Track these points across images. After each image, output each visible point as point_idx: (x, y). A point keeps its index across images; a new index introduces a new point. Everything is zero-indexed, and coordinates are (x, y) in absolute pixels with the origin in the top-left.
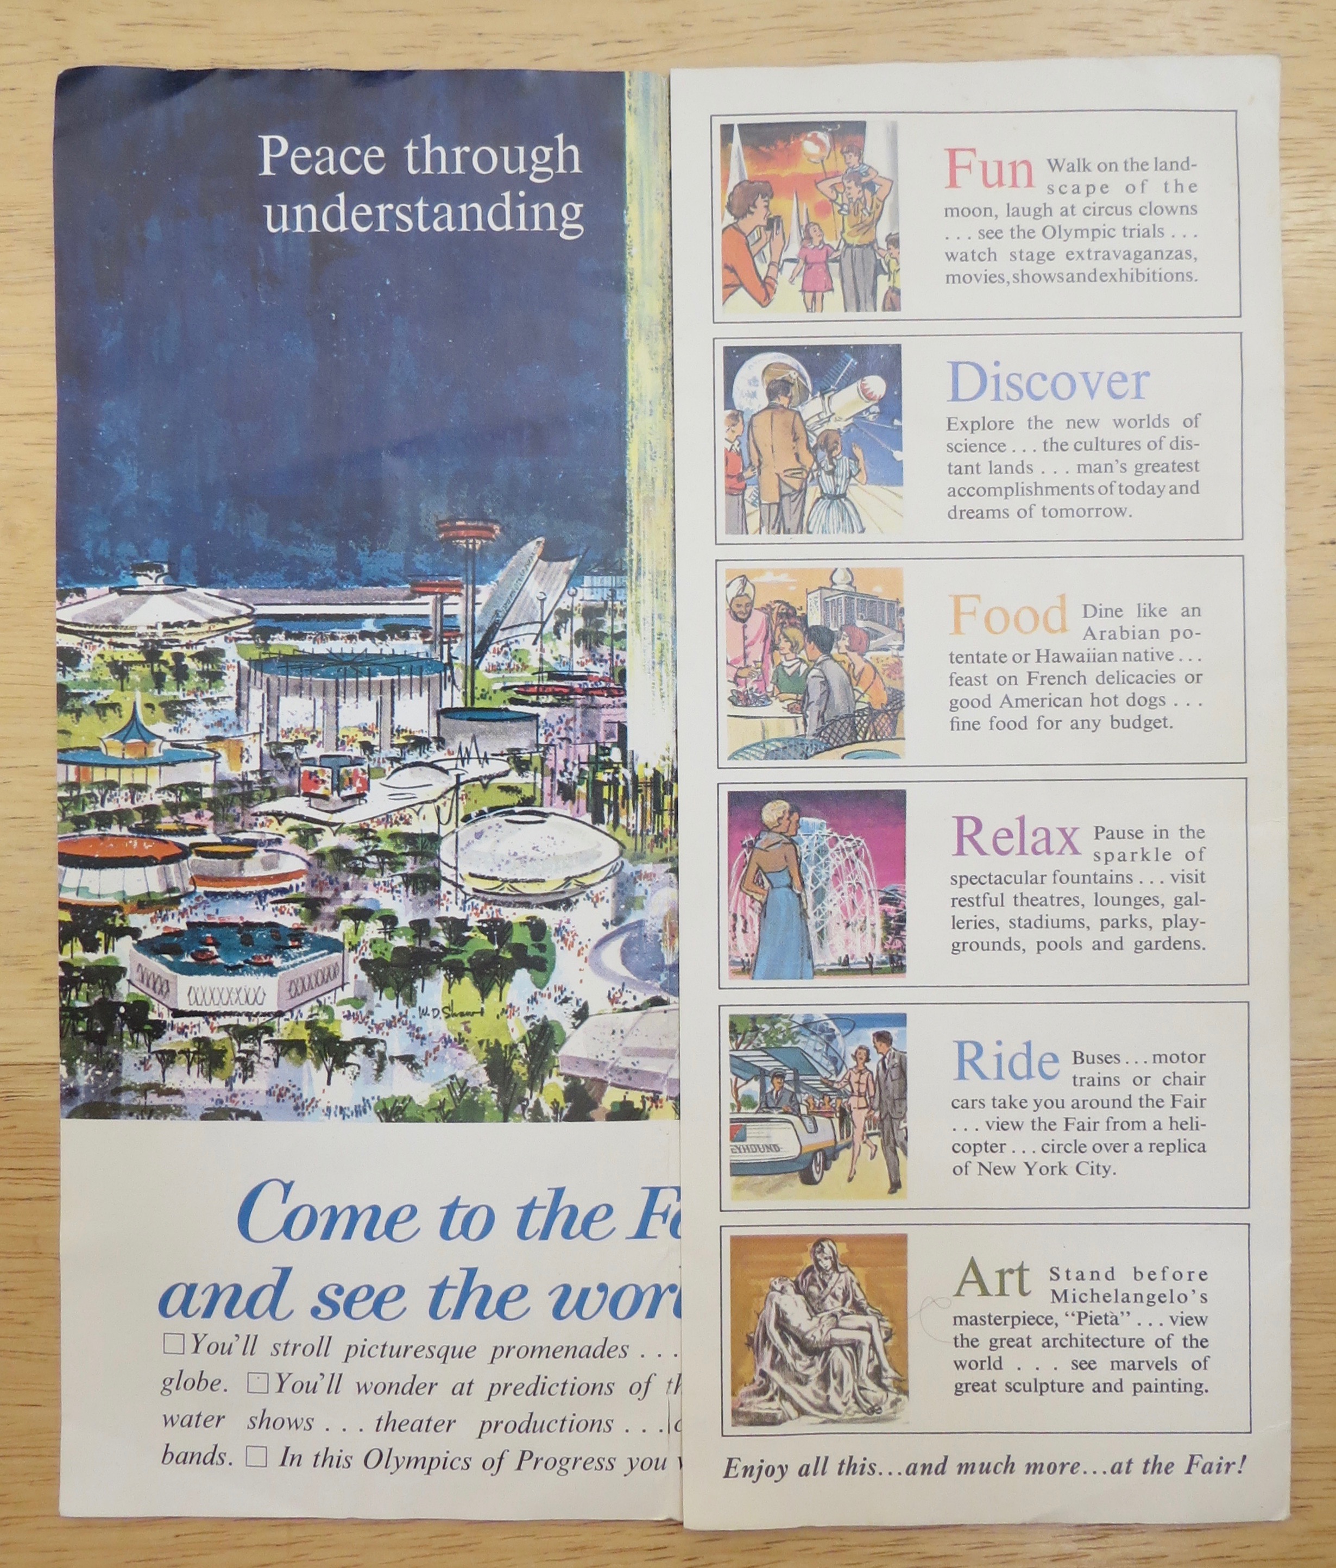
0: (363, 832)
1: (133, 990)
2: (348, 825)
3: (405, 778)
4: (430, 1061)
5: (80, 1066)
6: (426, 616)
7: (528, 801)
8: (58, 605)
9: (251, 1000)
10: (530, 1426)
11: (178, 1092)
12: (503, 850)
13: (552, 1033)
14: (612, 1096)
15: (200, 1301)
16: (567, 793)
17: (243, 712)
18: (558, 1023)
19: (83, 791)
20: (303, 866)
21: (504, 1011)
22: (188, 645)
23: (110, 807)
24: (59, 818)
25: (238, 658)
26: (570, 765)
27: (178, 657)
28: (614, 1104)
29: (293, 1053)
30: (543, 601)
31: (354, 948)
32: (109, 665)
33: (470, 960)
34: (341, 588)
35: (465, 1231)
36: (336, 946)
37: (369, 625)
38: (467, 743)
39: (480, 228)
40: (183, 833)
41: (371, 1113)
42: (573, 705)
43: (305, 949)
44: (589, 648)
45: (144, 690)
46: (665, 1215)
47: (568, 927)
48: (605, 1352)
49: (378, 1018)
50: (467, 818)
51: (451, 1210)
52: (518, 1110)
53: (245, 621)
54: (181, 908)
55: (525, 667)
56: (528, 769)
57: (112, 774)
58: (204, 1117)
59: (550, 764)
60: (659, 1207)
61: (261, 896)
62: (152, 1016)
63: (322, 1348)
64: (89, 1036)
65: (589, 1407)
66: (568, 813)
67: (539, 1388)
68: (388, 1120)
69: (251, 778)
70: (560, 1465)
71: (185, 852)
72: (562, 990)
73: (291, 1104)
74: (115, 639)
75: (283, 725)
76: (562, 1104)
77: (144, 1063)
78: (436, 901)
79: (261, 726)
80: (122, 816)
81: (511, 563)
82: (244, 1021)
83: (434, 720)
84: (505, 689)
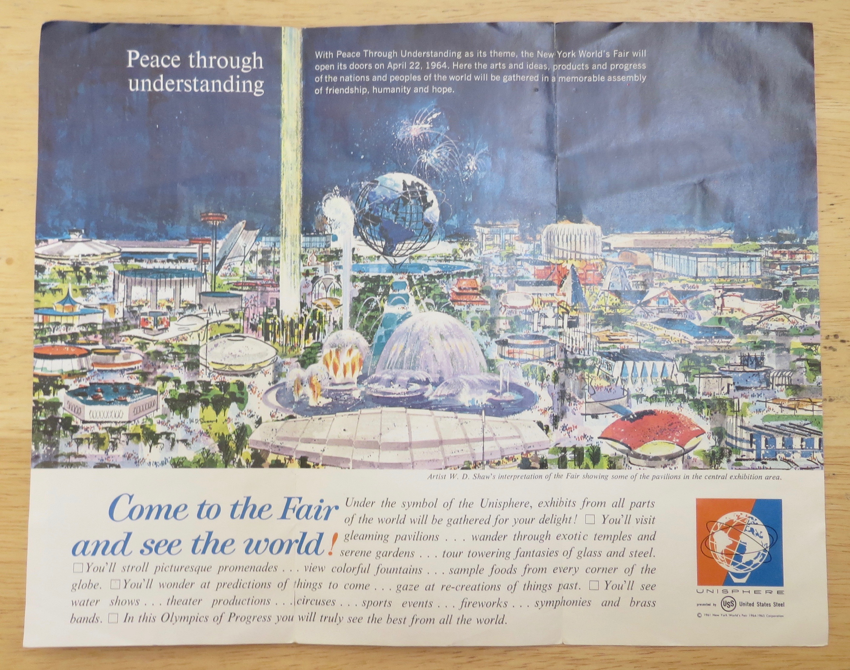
0: (167, 344)
1: (65, 412)
2: (160, 341)
3: (185, 321)
4: (194, 442)
5: (41, 445)
6: (195, 253)
7: (237, 331)
8: (35, 246)
9: (117, 416)
10: (235, 602)
11: (84, 456)
12: (226, 352)
13: (246, 430)
14: (271, 458)
15: (91, 548)
16: (254, 328)
17: (116, 293)
18: (249, 426)
19: (45, 326)
20: (141, 358)
21: (226, 420)
22: (92, 264)
23: (57, 333)
24: (34, 338)
25: (114, 270)
26: (255, 316)
27: (88, 269)
28: (272, 461)
29: (135, 439)
30: (245, 247)
31: (162, 393)
32: (58, 272)
33: (212, 399)
34: (159, 241)
35: (208, 515)
36: (154, 393)
37: (171, 257)
38: (212, 306)
39: (220, 90)
40: (88, 344)
41: (168, 464)
42: (257, 291)
43: (141, 394)
44: (264, 267)
45: (73, 283)
46: (294, 509)
47: (254, 385)
48: (267, 569)
49: (172, 423)
50: (211, 338)
51: (202, 506)
52: (231, 463)
53: (117, 254)
54: (87, 377)
55: (237, 275)
56: (237, 317)
57: (58, 319)
58: (95, 467)
59: (247, 316)
60: (291, 506)
61: (122, 371)
62: (73, 423)
63: (144, 568)
64: (45, 432)
65: (260, 594)
66: (254, 336)
67: (238, 585)
68: (176, 467)
69: (119, 321)
70: (247, 619)
71: (89, 352)
72: (251, 411)
73: (134, 460)
74: (61, 261)
75: (133, 298)
76: (250, 460)
77: (69, 444)
78: (197, 374)
79: (124, 299)
80: (62, 337)
81: (232, 231)
82: (114, 425)
83: (198, 297)
84: (228, 284)
